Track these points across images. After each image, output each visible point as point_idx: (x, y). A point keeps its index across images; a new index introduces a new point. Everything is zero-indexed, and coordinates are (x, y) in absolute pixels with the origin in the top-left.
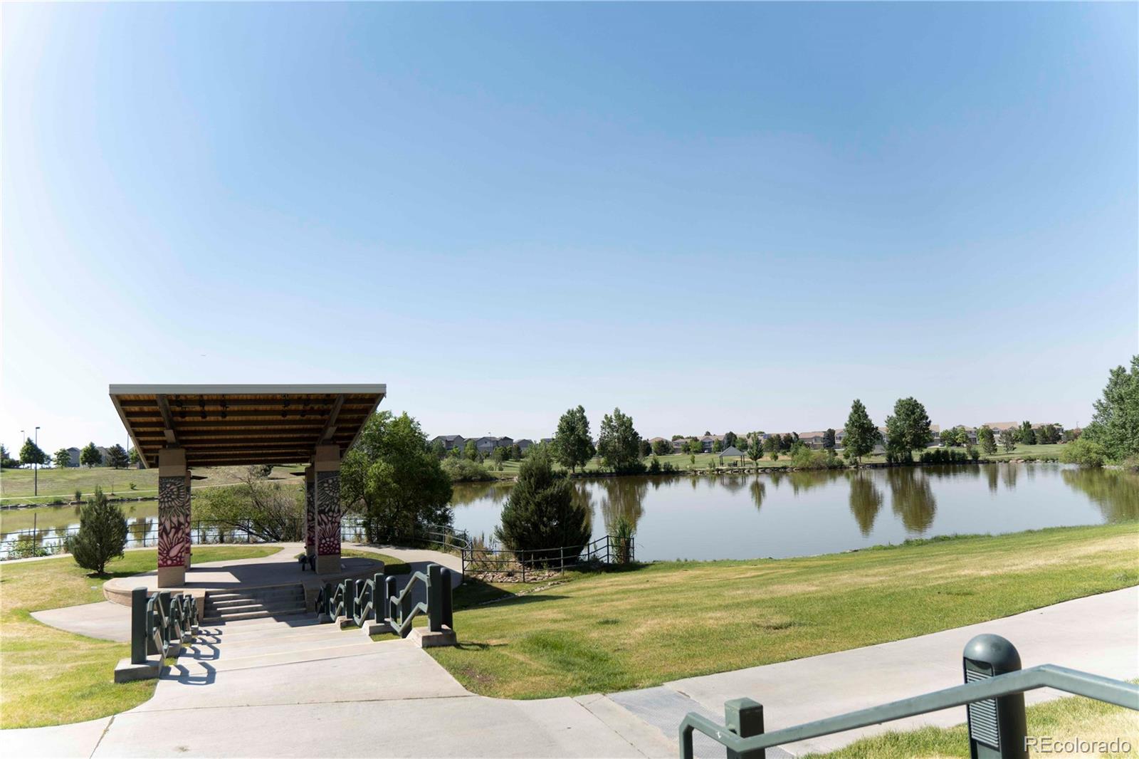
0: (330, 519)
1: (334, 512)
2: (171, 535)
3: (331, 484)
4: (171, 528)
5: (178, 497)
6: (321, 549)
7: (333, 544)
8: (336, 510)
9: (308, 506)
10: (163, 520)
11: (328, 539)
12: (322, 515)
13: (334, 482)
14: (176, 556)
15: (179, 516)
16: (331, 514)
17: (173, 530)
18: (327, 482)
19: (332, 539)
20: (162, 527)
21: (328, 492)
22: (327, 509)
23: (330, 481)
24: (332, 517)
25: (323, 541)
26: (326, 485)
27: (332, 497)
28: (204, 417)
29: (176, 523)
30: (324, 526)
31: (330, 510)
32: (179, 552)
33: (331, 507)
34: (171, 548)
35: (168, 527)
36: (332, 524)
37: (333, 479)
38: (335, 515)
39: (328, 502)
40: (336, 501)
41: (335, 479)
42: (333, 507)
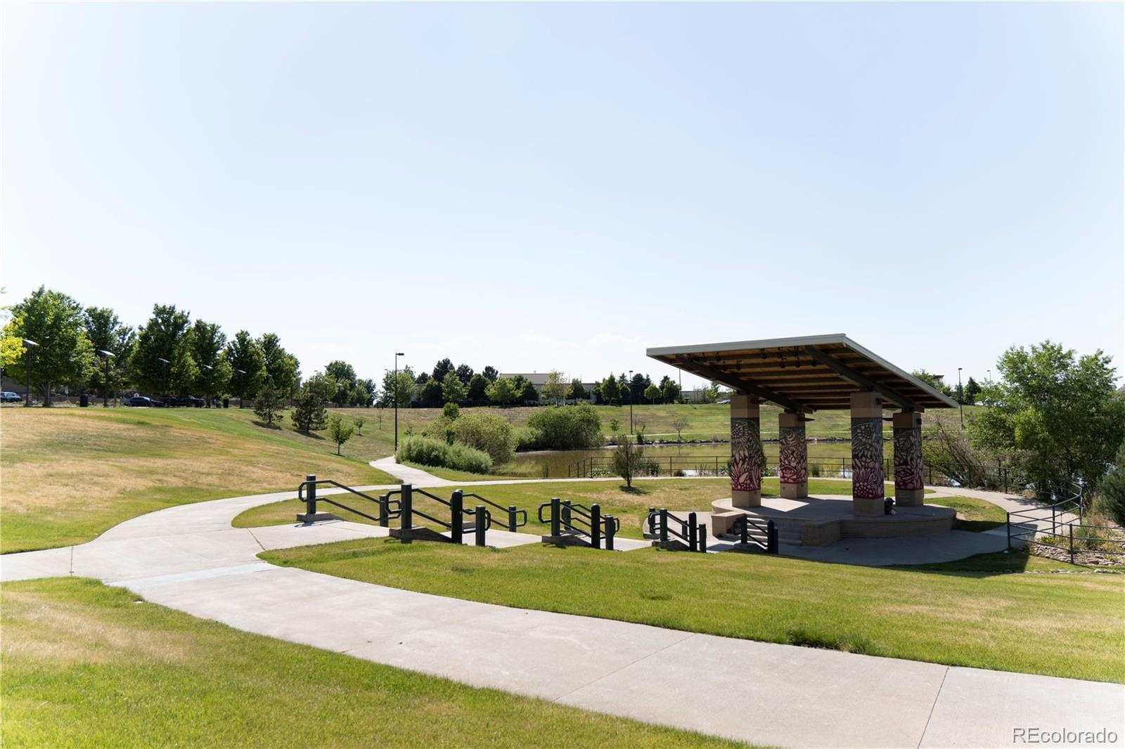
0: (863, 464)
1: (866, 457)
2: (740, 465)
3: (864, 430)
4: (740, 460)
5: (744, 435)
6: (856, 492)
7: (867, 488)
8: (869, 456)
9: (895, 450)
10: (734, 452)
11: (861, 483)
12: (856, 460)
13: (866, 428)
14: (743, 483)
15: (744, 450)
16: (864, 459)
17: (741, 462)
18: (860, 428)
19: (866, 484)
20: (733, 458)
21: (860, 438)
22: (860, 455)
23: (863, 427)
24: (865, 462)
25: (858, 485)
26: (859, 431)
27: (865, 444)
28: (739, 368)
29: (743, 456)
30: (858, 470)
31: (863, 455)
32: (745, 480)
33: (864, 453)
34: (740, 476)
35: (738, 459)
36: (865, 469)
37: (865, 426)
38: (868, 461)
39: (861, 448)
40: (868, 447)
41: (867, 426)
42: (866, 453)
